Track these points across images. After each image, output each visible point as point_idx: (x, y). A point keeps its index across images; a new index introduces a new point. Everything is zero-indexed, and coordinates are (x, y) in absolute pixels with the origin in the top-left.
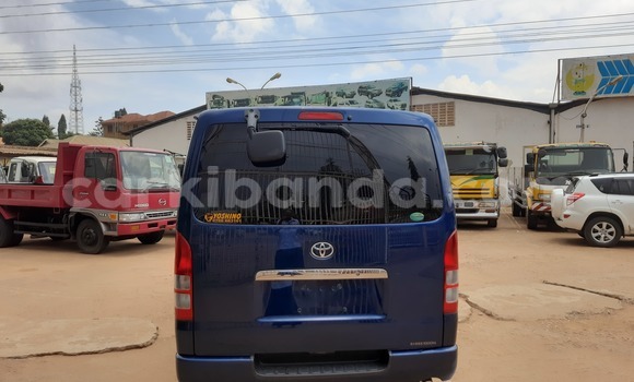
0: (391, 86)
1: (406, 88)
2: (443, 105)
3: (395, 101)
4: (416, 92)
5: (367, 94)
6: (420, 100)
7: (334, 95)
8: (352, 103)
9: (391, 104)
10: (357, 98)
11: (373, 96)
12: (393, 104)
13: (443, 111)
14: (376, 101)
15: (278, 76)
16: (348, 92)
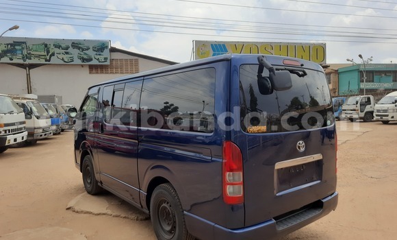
0: (96, 45)
1: (107, 47)
2: (131, 60)
3: (99, 55)
4: (113, 50)
5: (79, 48)
6: (116, 56)
7: (52, 47)
8: (67, 53)
9: (97, 57)
10: (70, 50)
11: (83, 50)
12: (98, 57)
13: (131, 65)
14: (85, 54)
15: (16, 28)
16: (63, 46)
